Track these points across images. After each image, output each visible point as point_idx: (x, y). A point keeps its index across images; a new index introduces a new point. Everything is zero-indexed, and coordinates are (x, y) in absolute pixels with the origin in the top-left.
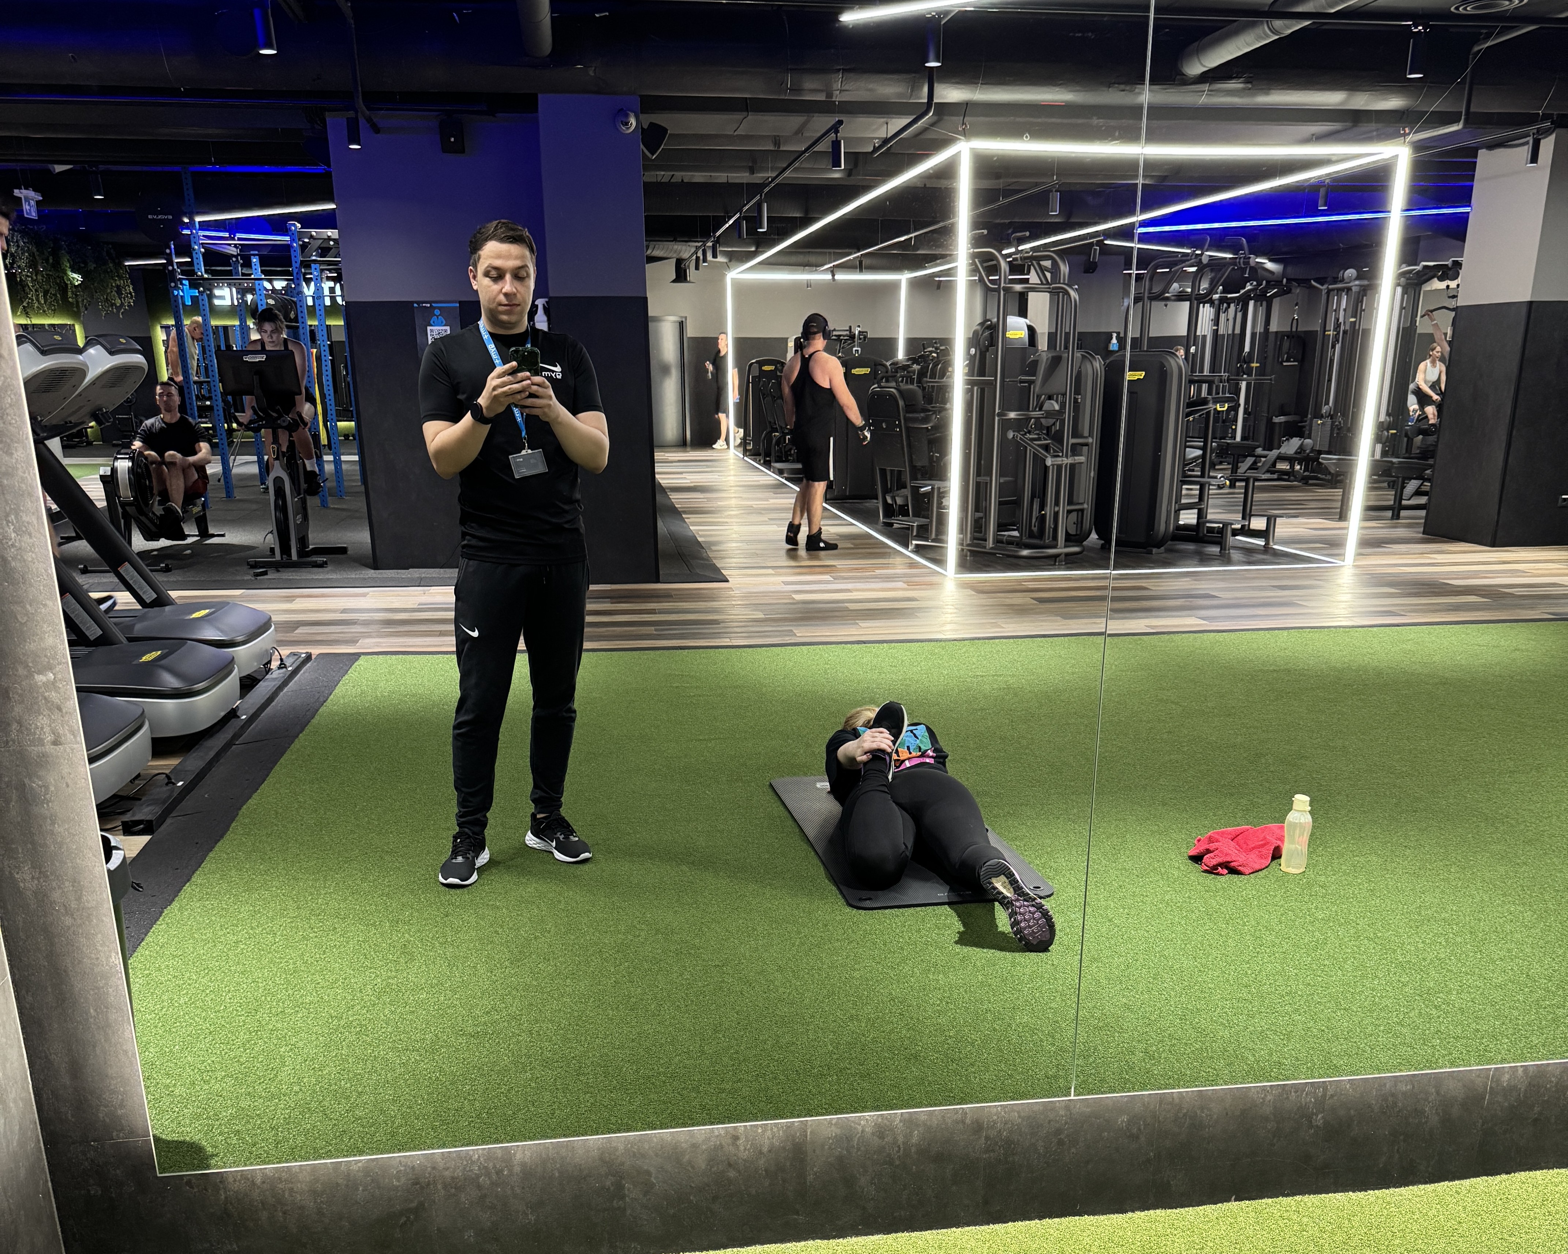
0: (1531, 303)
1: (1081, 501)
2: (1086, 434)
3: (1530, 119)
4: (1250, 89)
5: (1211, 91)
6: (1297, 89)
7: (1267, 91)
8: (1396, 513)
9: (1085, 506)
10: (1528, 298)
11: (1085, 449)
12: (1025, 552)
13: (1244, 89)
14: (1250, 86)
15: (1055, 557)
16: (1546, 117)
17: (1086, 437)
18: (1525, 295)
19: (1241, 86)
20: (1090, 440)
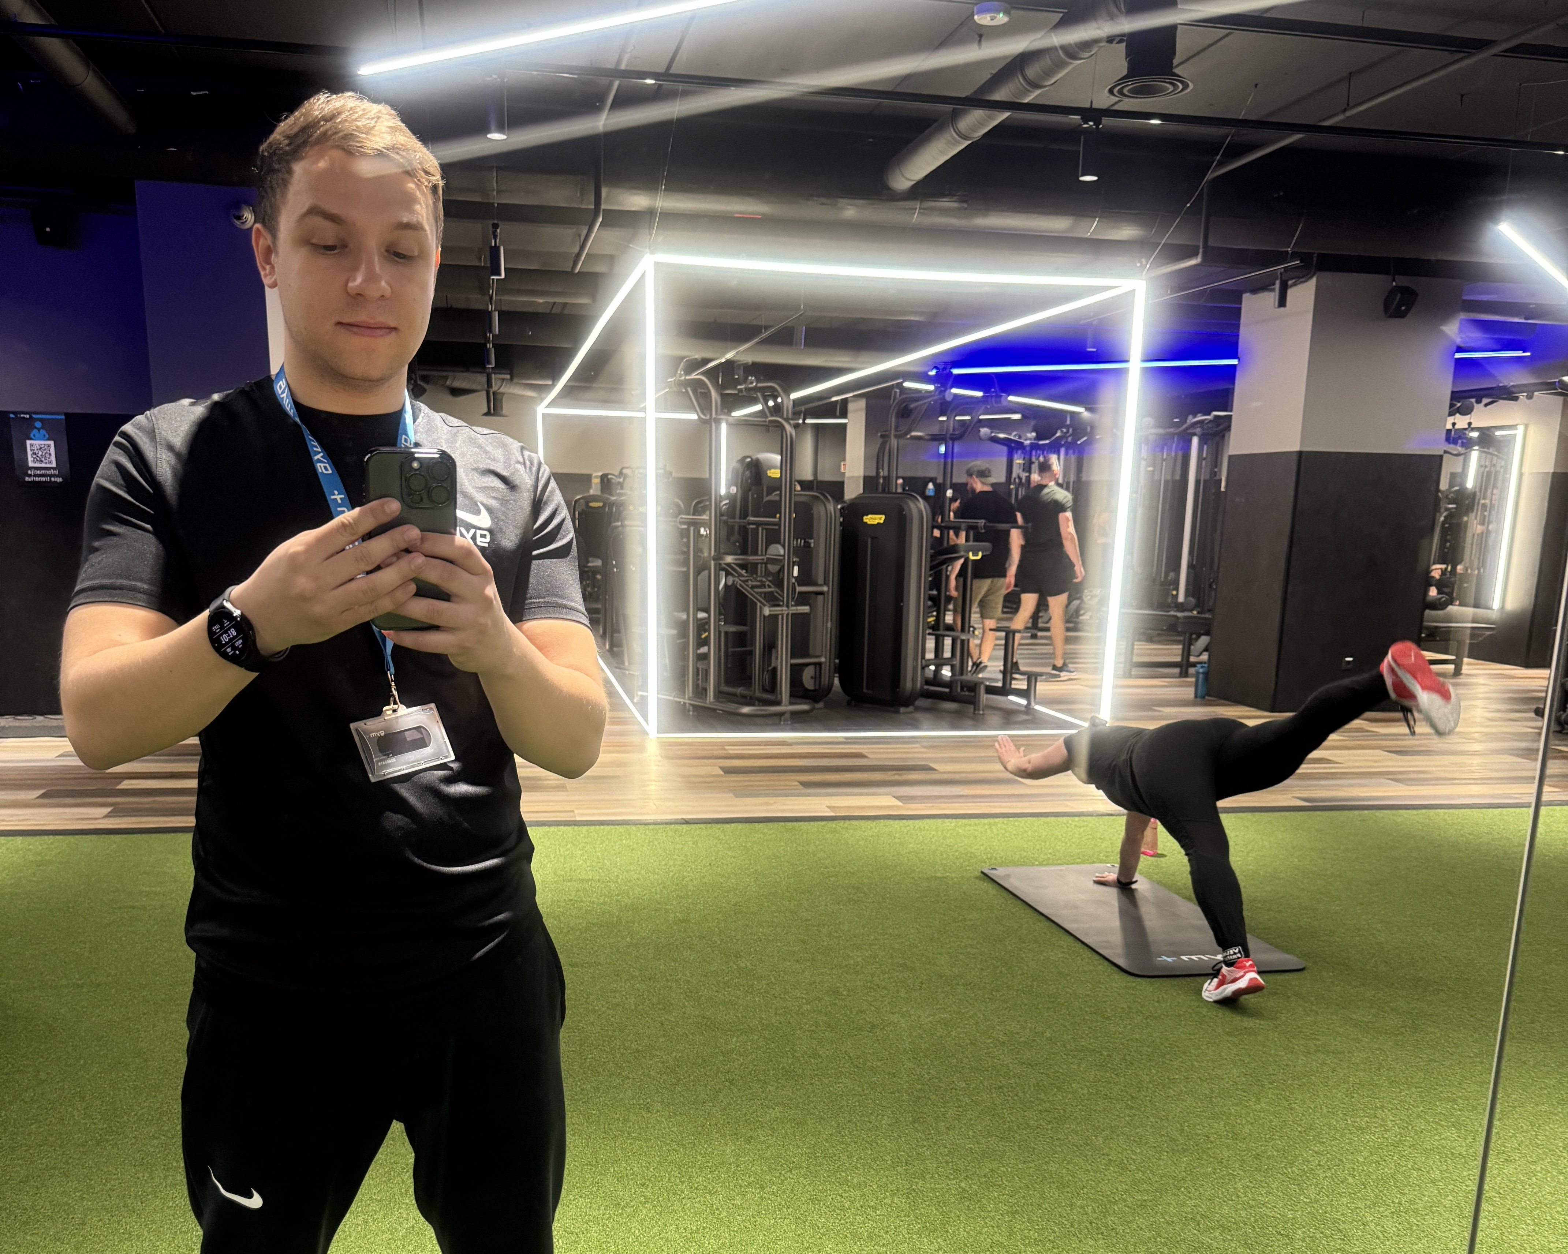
0: (1300, 453)
1: (818, 654)
2: (821, 580)
3: (1280, 257)
4: (966, 209)
5: (924, 209)
6: (1019, 212)
7: (985, 212)
8: (1184, 669)
9: (823, 660)
10: (1296, 448)
11: (820, 597)
12: (746, 710)
13: (958, 209)
14: (965, 205)
15: (780, 715)
16: (1294, 255)
17: (821, 585)
18: (1293, 445)
19: (955, 205)
20: (825, 589)
